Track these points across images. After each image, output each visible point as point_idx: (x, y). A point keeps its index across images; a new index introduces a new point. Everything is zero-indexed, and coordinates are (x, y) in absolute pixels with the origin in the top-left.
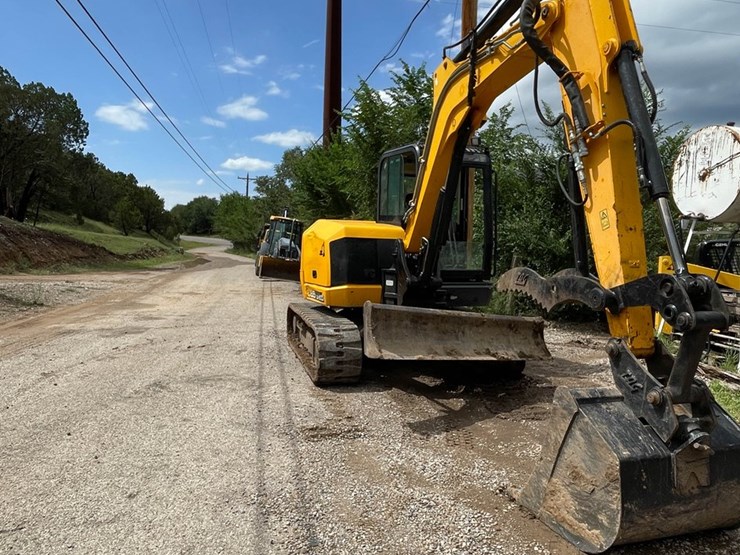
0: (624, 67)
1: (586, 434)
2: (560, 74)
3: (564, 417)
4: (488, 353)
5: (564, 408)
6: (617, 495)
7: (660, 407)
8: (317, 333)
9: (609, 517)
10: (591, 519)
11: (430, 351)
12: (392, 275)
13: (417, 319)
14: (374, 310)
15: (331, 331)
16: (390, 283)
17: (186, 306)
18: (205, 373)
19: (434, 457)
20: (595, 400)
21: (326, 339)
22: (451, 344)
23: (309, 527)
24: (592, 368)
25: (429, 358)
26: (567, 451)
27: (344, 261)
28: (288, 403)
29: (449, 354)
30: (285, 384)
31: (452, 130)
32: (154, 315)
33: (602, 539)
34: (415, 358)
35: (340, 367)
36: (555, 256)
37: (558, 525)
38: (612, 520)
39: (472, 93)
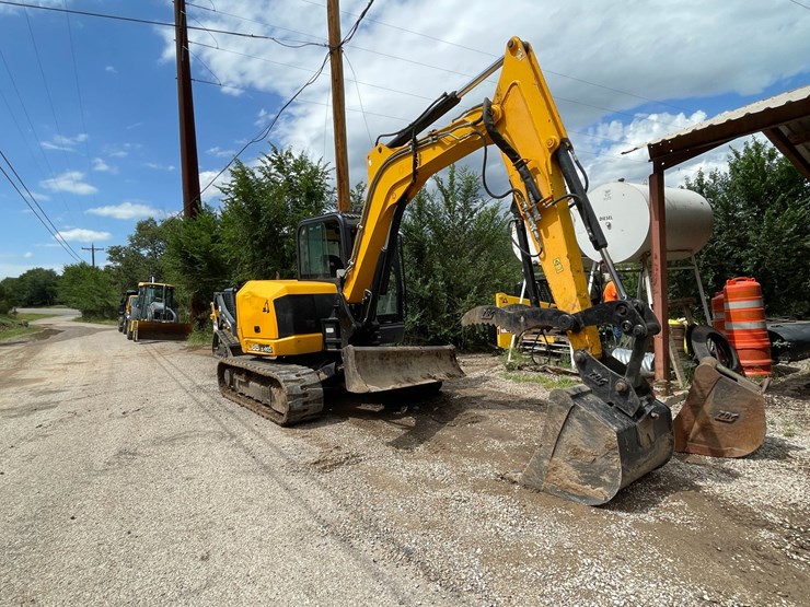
1: (583, 420)
2: (514, 160)
3: (561, 411)
4: (430, 377)
5: (561, 404)
6: (617, 458)
7: (624, 393)
8: (281, 380)
9: (611, 476)
10: (595, 480)
11: (398, 382)
12: (331, 324)
14: (356, 352)
15: (293, 377)
16: (330, 330)
17: (79, 375)
18: (165, 434)
20: (578, 396)
21: (291, 384)
22: (406, 373)
25: (398, 387)
26: (566, 436)
27: (289, 315)
28: (271, 445)
29: (408, 382)
30: (253, 431)
31: (392, 202)
32: (52, 388)
33: (606, 493)
34: (390, 388)
35: (306, 407)
37: (563, 492)
38: (613, 477)
39: (415, 173)
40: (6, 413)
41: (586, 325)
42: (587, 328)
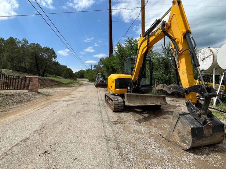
0: (187, 37)
1: (182, 122)
2: (171, 39)
3: (176, 118)
4: (153, 103)
5: (176, 116)
6: (190, 136)
7: (200, 116)
8: (113, 100)
9: (188, 141)
10: (185, 143)
11: (140, 103)
12: (129, 86)
13: (137, 96)
14: (127, 95)
15: (116, 99)
16: (129, 88)
17: (81, 94)
18: (88, 110)
19: (143, 128)
20: (183, 114)
21: (115, 101)
22: (145, 102)
23: (118, 144)
24: (177, 106)
25: (140, 105)
26: (177, 126)
27: (118, 83)
28: (108, 116)
29: (145, 104)
30: (106, 112)
31: (143, 53)
32: (75, 97)
33: (187, 146)
34: (137, 105)
35: (118, 107)
36: (166, 80)
37: (175, 143)
38: (189, 142)
39: (148, 44)
40: (64, 101)
41: (190, 92)
42: (191, 93)
